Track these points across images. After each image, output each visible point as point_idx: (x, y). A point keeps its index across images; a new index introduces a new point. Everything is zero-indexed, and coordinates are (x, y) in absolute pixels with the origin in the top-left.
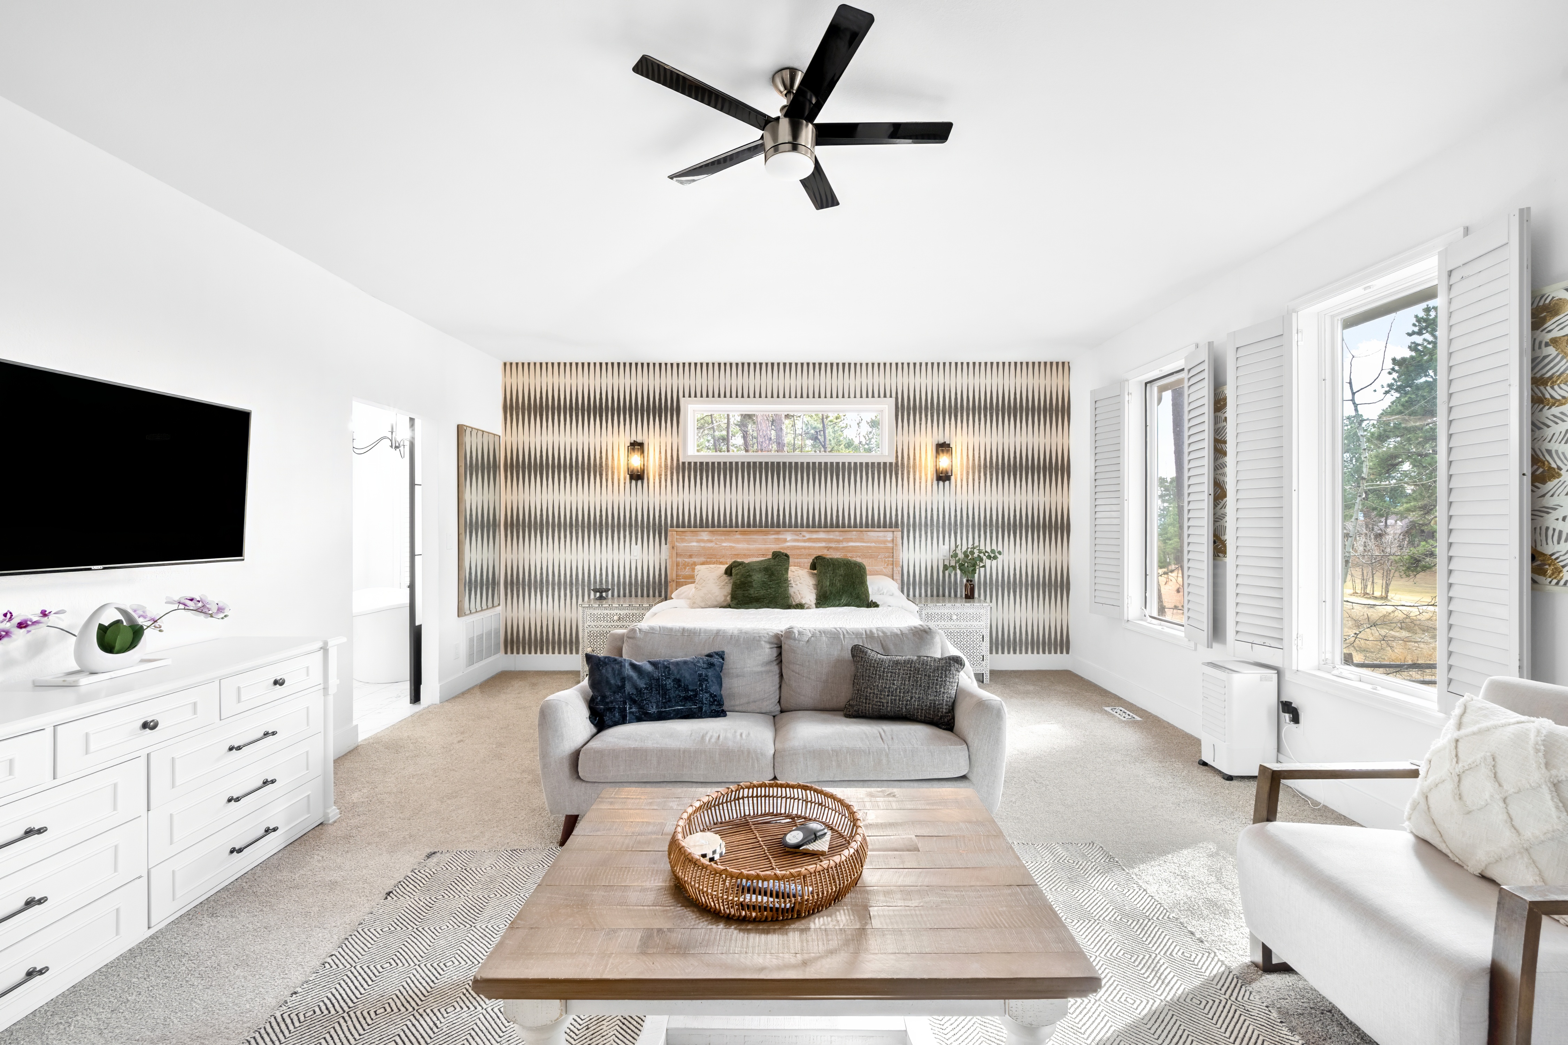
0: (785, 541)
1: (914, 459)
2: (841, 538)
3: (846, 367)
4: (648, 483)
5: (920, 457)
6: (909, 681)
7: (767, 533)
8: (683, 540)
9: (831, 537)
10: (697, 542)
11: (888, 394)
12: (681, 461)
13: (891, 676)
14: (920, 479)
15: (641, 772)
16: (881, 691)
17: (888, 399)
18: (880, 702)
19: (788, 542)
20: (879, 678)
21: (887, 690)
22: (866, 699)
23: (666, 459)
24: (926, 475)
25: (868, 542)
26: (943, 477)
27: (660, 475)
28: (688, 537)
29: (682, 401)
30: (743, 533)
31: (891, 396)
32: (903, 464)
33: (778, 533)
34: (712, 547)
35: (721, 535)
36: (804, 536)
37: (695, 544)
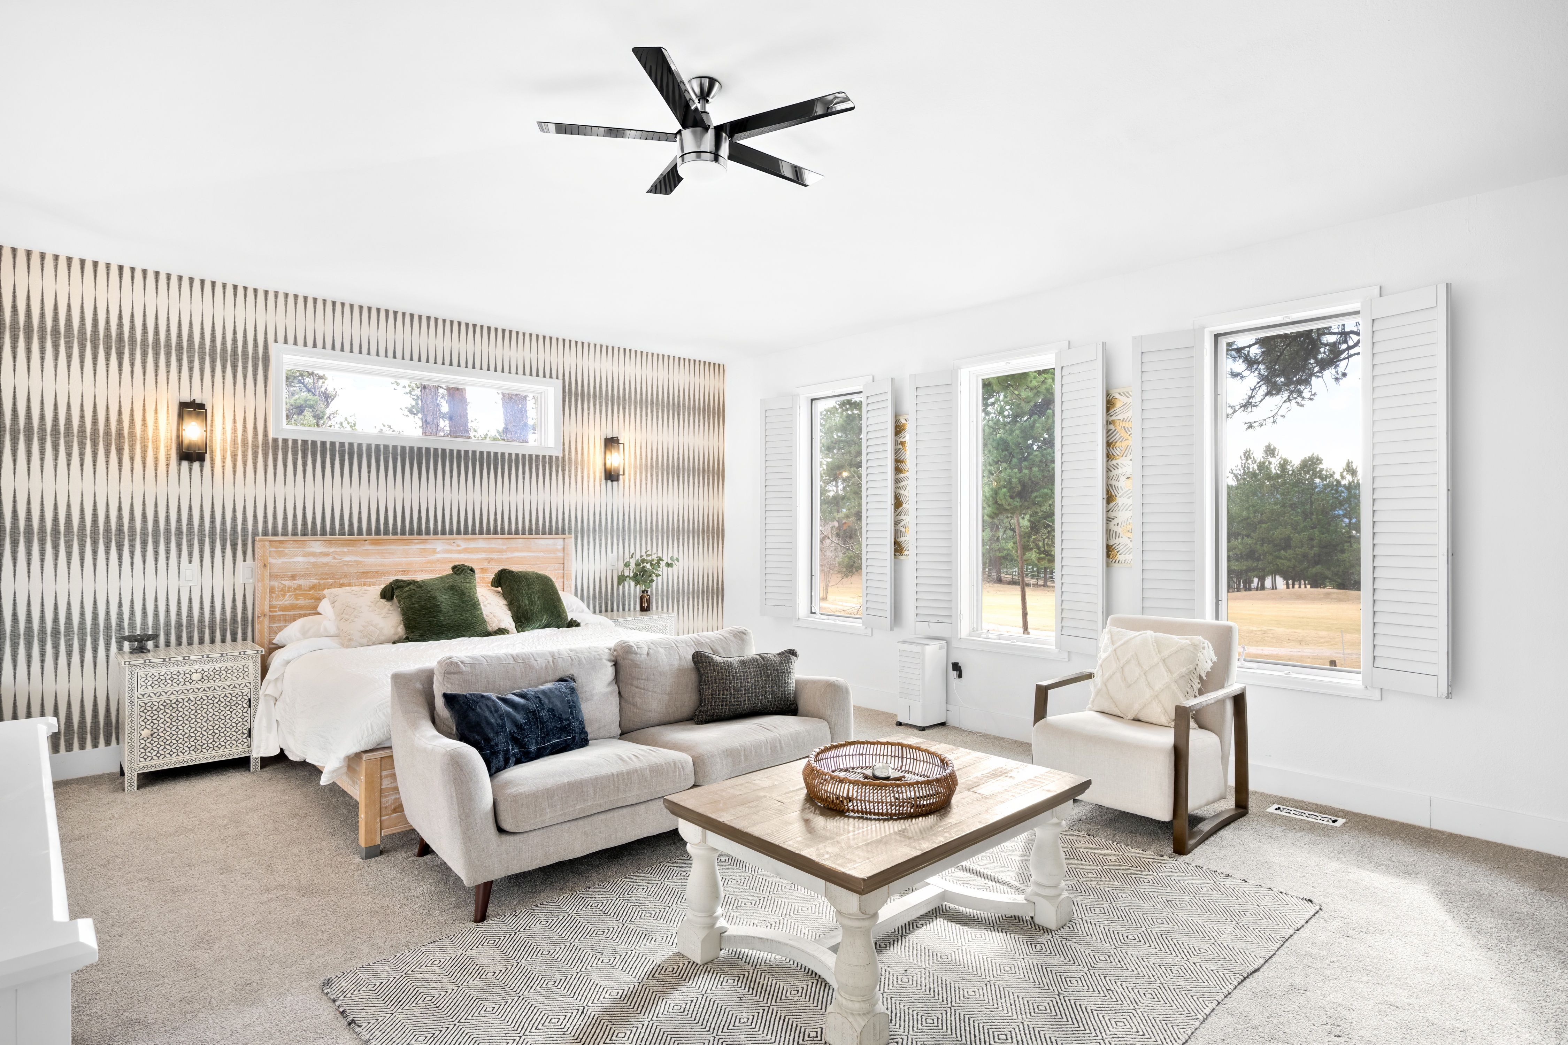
0: (434, 552)
1: (582, 454)
2: (504, 548)
3: (508, 335)
4: (212, 467)
5: (588, 452)
6: (761, 677)
7: (409, 542)
8: (281, 554)
9: (493, 546)
10: (304, 556)
11: (554, 375)
12: (271, 436)
13: (744, 675)
14: (588, 477)
15: (578, 807)
16: (738, 691)
17: (554, 380)
18: (738, 701)
19: (438, 553)
20: (734, 679)
21: (743, 689)
22: (723, 702)
23: (245, 431)
24: (594, 473)
25: (534, 552)
26: (611, 476)
27: (234, 456)
28: (289, 549)
29: (273, 348)
30: (375, 542)
31: (557, 378)
32: (570, 459)
33: (424, 542)
34: (328, 563)
35: (343, 545)
36: (458, 546)
37: (300, 559)
